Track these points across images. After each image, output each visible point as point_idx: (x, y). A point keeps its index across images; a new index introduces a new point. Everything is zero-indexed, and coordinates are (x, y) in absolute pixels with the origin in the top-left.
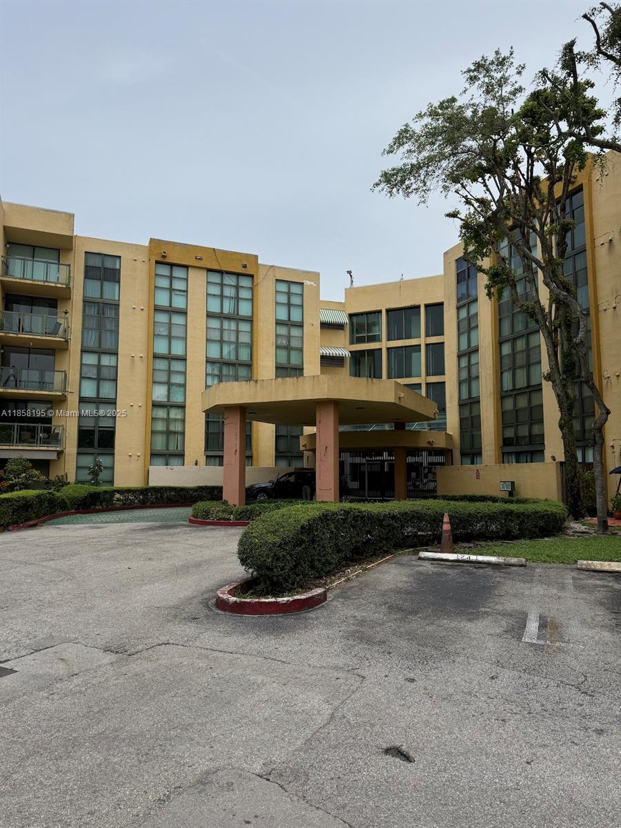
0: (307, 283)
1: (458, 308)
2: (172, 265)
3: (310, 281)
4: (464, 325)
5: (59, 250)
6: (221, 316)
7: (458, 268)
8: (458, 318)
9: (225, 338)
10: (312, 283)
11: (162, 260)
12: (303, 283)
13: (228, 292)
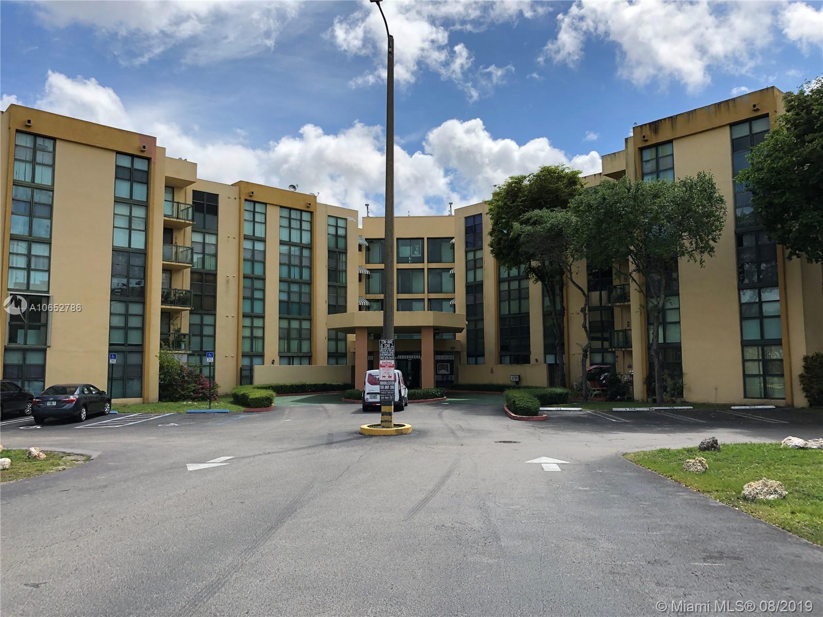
0: (349, 219)
1: (466, 252)
2: (255, 202)
3: (352, 217)
4: (471, 264)
5: (173, 188)
6: (289, 243)
7: (466, 223)
8: (466, 259)
9: (292, 262)
10: (353, 219)
11: (249, 198)
12: (346, 219)
13: (295, 224)
